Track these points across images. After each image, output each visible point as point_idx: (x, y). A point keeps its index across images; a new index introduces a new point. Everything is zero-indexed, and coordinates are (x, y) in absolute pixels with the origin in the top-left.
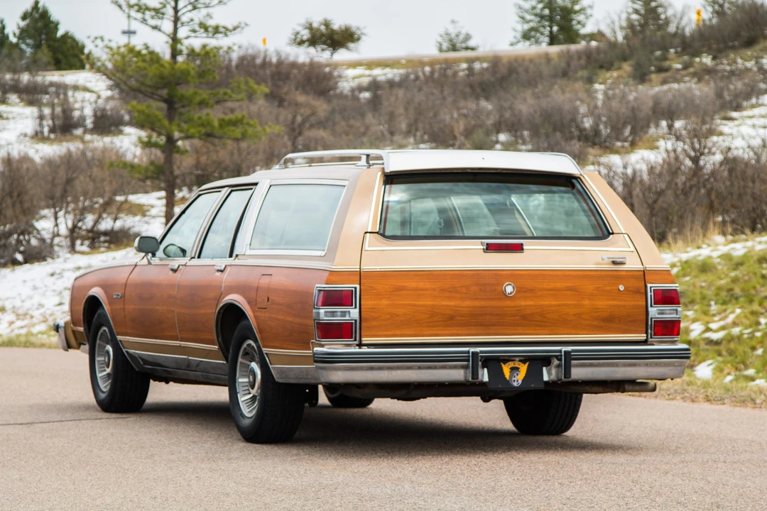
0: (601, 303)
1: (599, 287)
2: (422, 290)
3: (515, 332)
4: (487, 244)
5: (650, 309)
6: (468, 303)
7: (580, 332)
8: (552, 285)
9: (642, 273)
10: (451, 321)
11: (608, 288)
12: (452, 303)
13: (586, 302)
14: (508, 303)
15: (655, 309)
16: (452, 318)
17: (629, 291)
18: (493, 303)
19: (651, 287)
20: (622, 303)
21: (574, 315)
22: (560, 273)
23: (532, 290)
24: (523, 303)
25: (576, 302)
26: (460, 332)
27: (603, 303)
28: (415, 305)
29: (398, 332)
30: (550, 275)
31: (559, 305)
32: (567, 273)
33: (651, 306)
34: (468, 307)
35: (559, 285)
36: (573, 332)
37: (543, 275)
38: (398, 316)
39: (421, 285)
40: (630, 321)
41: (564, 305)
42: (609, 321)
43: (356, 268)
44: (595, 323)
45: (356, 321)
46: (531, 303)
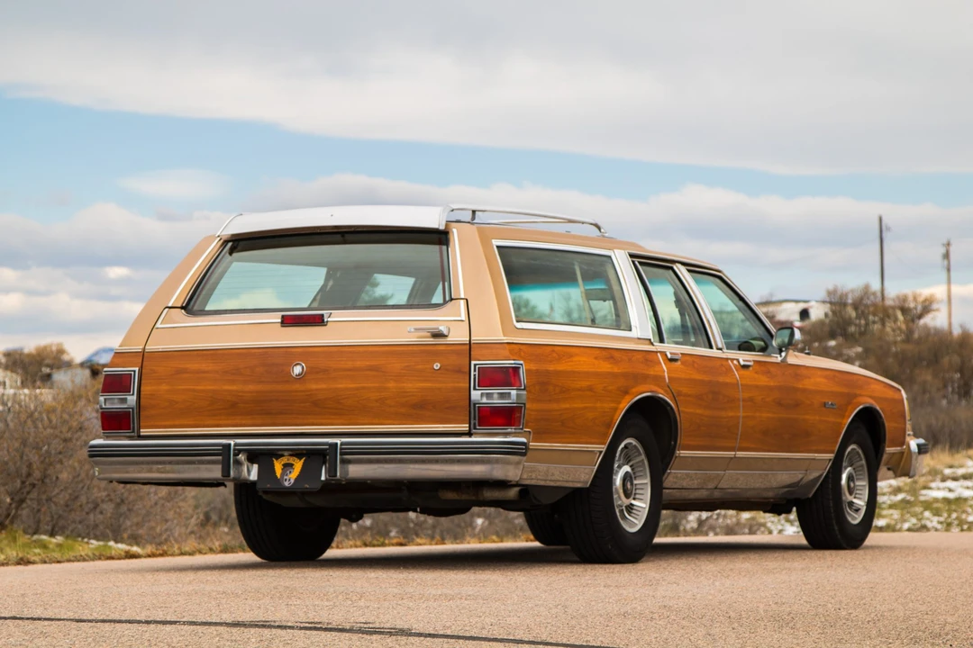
0: (410, 385)
1: (408, 366)
2: (204, 372)
3: (306, 421)
4: (283, 316)
5: (473, 392)
6: (251, 387)
7: (387, 422)
8: (350, 364)
9: (468, 347)
10: (233, 409)
11: (420, 367)
12: (234, 388)
13: (391, 385)
14: (297, 386)
15: (480, 392)
16: (234, 405)
17: (447, 370)
18: (280, 387)
19: (475, 365)
20: (437, 385)
21: (377, 401)
22: (361, 349)
23: (325, 371)
24: (314, 386)
25: (377, 385)
26: (244, 422)
27: (413, 386)
28: (194, 391)
29: (177, 423)
30: (350, 352)
31: (357, 389)
32: (371, 349)
33: (475, 389)
34: (251, 392)
35: (358, 364)
36: (377, 421)
37: (342, 352)
38: (177, 403)
39: (204, 366)
40: (447, 408)
41: (364, 388)
42: (420, 408)
43: (139, 348)
44: (403, 410)
45: (133, 409)
46: (324, 386)
